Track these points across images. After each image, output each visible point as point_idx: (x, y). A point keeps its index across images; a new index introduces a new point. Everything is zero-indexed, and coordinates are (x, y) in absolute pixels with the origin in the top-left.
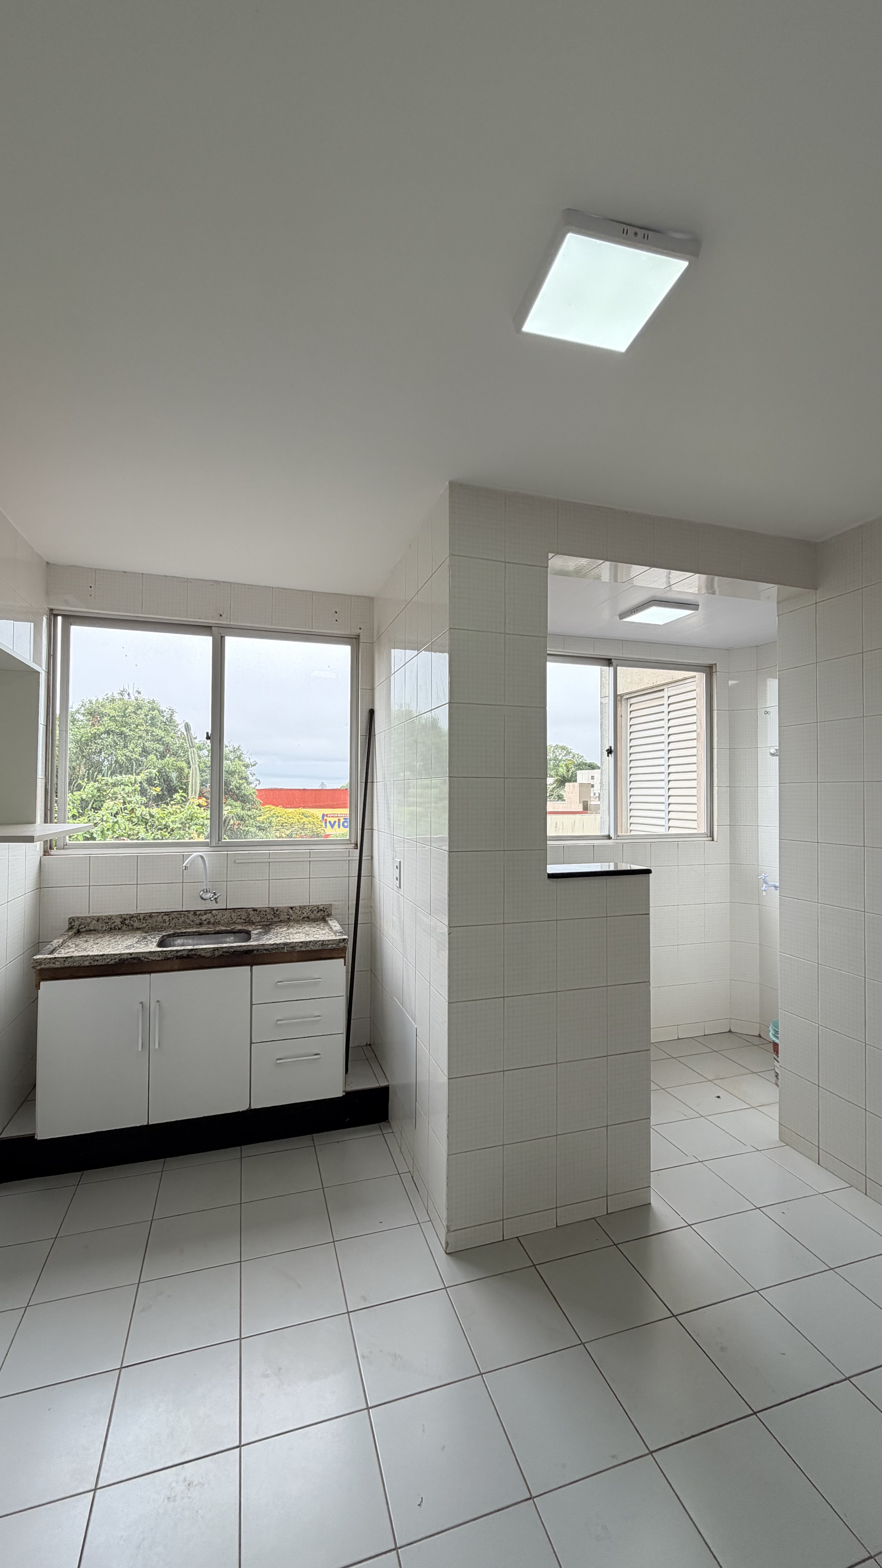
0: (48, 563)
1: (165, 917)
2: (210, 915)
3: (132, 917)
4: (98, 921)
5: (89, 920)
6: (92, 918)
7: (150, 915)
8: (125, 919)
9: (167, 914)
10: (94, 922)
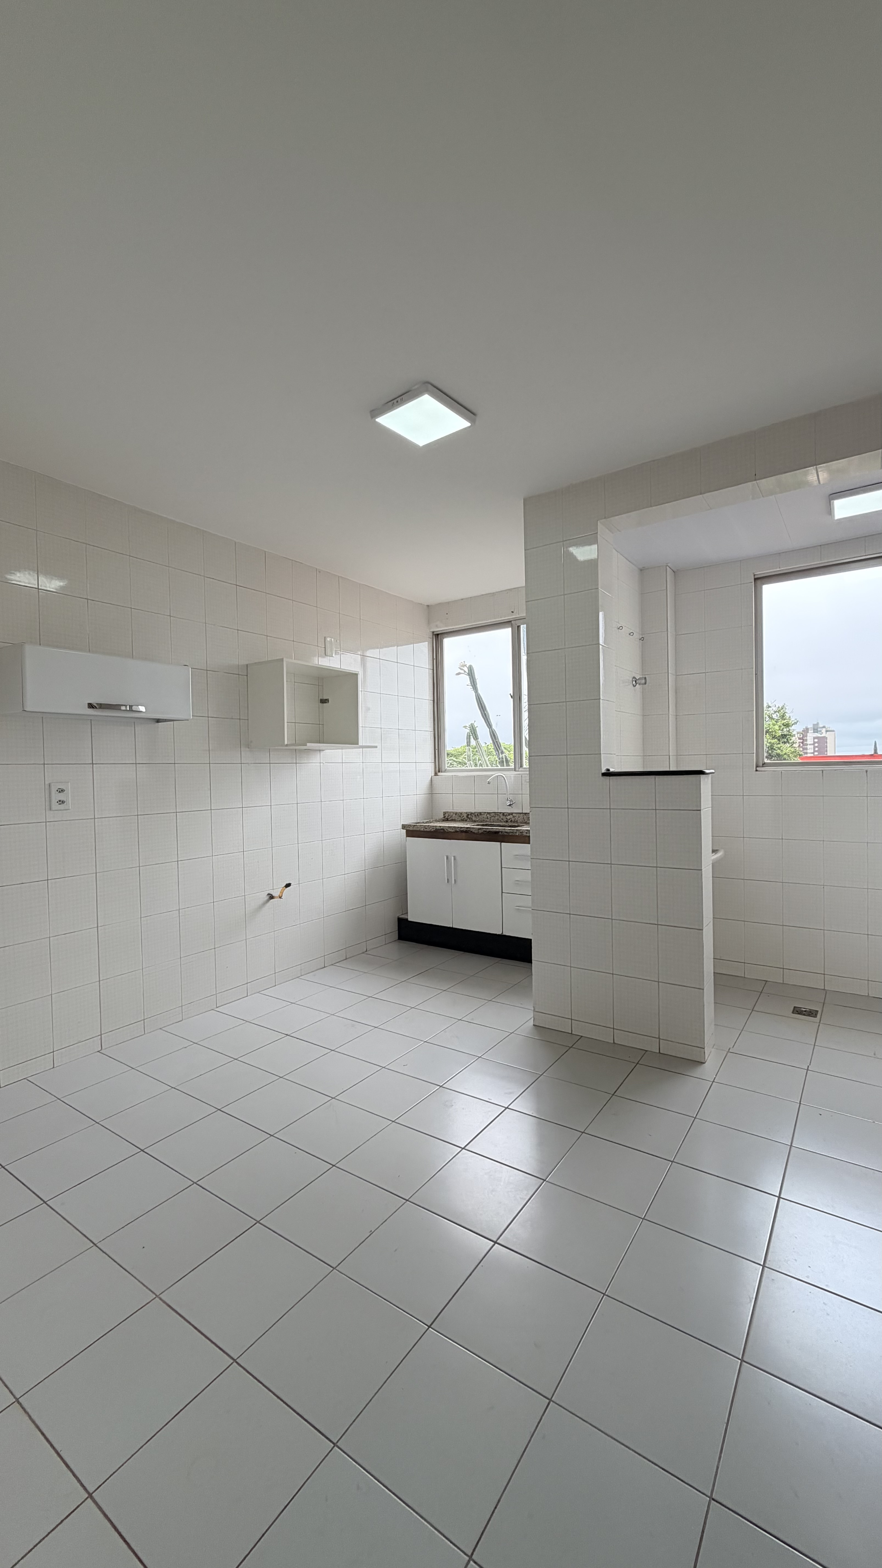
0: (428, 606)
1: (488, 815)
2: (511, 816)
3: (471, 813)
4: (456, 814)
5: (452, 814)
6: (453, 813)
7: (480, 813)
8: (468, 815)
9: (489, 813)
10: (454, 815)
